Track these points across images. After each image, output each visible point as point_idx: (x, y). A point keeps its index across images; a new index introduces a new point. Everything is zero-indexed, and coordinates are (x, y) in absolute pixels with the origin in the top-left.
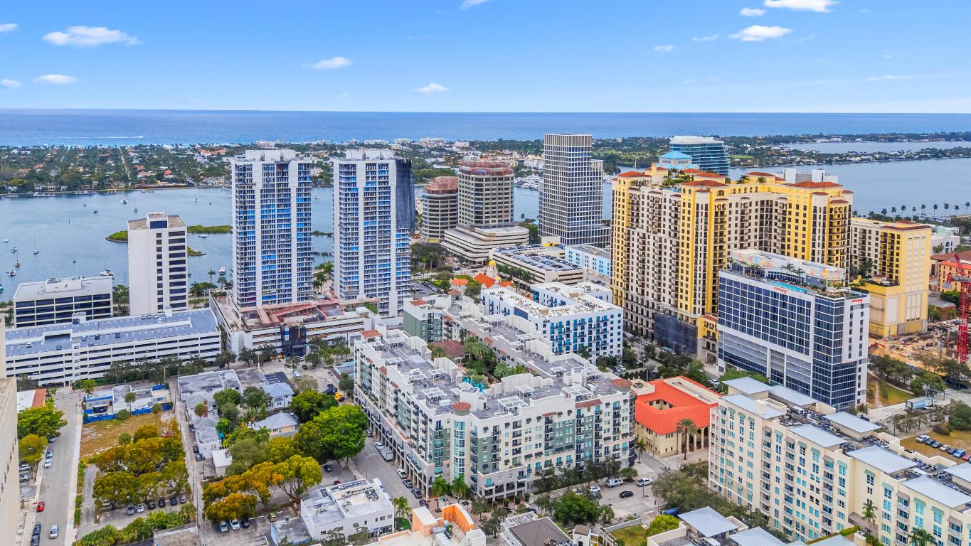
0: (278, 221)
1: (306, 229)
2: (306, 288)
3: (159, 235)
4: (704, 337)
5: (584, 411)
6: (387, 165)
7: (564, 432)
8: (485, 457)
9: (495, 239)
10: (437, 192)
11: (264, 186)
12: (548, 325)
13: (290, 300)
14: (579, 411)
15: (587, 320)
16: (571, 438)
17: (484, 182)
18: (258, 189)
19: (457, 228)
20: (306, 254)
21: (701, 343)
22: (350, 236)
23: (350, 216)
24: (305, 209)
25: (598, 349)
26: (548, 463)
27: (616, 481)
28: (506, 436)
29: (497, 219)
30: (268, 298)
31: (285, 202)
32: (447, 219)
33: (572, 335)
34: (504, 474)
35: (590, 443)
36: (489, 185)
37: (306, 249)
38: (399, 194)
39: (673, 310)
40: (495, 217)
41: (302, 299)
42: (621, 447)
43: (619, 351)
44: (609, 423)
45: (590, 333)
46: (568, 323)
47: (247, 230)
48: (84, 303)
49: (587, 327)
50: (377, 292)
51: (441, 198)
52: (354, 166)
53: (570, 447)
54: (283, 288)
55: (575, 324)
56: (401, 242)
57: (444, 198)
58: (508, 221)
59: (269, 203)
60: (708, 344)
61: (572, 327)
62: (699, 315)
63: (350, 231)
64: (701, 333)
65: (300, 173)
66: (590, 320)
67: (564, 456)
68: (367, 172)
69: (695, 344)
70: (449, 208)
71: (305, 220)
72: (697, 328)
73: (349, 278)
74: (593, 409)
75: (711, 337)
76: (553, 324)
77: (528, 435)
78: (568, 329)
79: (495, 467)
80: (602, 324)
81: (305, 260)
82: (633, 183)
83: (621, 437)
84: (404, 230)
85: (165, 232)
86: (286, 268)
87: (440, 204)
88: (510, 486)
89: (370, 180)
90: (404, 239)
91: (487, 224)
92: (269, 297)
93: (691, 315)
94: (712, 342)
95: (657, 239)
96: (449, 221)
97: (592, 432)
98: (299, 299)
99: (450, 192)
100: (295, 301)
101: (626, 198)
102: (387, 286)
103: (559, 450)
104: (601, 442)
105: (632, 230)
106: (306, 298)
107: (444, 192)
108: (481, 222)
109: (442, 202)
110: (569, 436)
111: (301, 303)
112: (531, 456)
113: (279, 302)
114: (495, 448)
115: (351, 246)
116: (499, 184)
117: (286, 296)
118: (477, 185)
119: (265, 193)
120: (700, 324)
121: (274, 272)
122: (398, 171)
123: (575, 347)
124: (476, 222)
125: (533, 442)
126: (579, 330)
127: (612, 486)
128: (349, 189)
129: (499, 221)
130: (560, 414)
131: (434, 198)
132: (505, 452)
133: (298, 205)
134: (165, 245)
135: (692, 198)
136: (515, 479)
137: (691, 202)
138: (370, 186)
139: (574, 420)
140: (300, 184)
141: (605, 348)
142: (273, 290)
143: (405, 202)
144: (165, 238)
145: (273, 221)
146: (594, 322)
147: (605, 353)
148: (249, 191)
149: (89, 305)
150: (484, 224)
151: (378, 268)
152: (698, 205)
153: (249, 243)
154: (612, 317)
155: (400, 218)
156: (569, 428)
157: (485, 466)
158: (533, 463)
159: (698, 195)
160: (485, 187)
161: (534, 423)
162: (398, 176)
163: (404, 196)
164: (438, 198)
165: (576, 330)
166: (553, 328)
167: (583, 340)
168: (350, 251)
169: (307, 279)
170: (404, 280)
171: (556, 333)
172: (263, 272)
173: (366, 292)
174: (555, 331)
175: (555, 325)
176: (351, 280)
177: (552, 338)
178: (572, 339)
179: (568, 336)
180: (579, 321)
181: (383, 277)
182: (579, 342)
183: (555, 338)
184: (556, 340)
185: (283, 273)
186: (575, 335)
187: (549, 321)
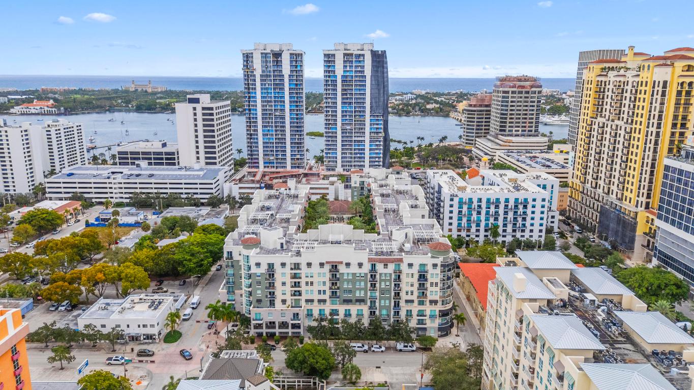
0: (275, 101)
1: (297, 110)
2: (298, 159)
3: (195, 109)
4: (645, 233)
5: (380, 267)
6: (363, 55)
7: (354, 284)
8: (259, 292)
9: (511, 144)
10: (475, 106)
11: (263, 71)
12: (456, 200)
13: (285, 167)
14: (373, 266)
15: (502, 201)
16: (363, 292)
17: (510, 95)
18: (258, 73)
19: (489, 137)
20: (298, 131)
21: (639, 240)
22: (330, 118)
23: (329, 100)
24: (297, 93)
25: (514, 231)
26: (334, 313)
27: (405, 346)
28: (283, 276)
29: (520, 129)
30: (267, 163)
31: (279, 86)
32: (481, 129)
33: (483, 212)
34: (279, 313)
35: (387, 302)
36: (514, 97)
37: (297, 127)
38: (373, 83)
39: (618, 203)
40: (519, 127)
41: (295, 167)
42: (428, 313)
43: (540, 236)
44: (412, 285)
45: (506, 213)
46: (480, 200)
47: (251, 107)
48: (146, 156)
49: (502, 206)
51: (478, 111)
52: (334, 55)
53: (361, 301)
54: (280, 157)
55: (488, 201)
57: (481, 111)
58: (531, 131)
59: (267, 86)
60: (649, 241)
61: (484, 205)
62: (641, 209)
63: (330, 113)
64: (641, 229)
65: (291, 62)
66: (507, 200)
67: (354, 309)
68: (345, 62)
69: (632, 240)
70: (484, 120)
71: (297, 102)
72: (636, 223)
73: (329, 153)
74: (391, 267)
75: (651, 234)
76: (461, 199)
77: (309, 280)
78: (480, 206)
79: (272, 303)
80: (521, 207)
81: (297, 137)
82: (603, 69)
83: (428, 303)
84: (377, 116)
85: (199, 107)
86: (282, 141)
87: (476, 116)
88: (284, 325)
89: (348, 69)
90: (378, 124)
91: (510, 133)
92: (270, 163)
93: (633, 209)
94: (652, 240)
95: (614, 127)
96: (483, 131)
97: (389, 291)
98: (292, 167)
99: (487, 106)
100: (289, 168)
101: (593, 86)
102: (362, 164)
103: (347, 301)
104: (402, 303)
105: (594, 120)
106: (298, 167)
107: (481, 106)
108: (504, 131)
109: (477, 115)
110: (360, 289)
111: (294, 170)
112: (312, 301)
113: (277, 167)
114: (272, 285)
115: (330, 126)
116: (526, 97)
117: (282, 163)
118: (503, 97)
119: (264, 77)
120: (641, 220)
121: (273, 143)
122: (373, 61)
123: (487, 225)
124: (501, 130)
125: (316, 288)
126: (492, 209)
127: (401, 350)
128: (329, 77)
129: (522, 131)
130: (348, 265)
131: (472, 111)
132: (283, 291)
133: (290, 89)
134: (200, 117)
135: (649, 75)
136: (288, 319)
137: (649, 80)
138: (348, 74)
139: (366, 274)
140: (291, 71)
141: (523, 231)
142: (272, 158)
143: (379, 90)
144: (199, 112)
145: (271, 102)
146: (511, 204)
147: (523, 236)
148: (251, 76)
149: (150, 159)
150: (507, 133)
151: (353, 147)
152: (655, 82)
153: (253, 118)
154: (534, 200)
155: (374, 104)
156: (360, 281)
157: (259, 301)
158: (316, 309)
159: (657, 70)
160: (510, 99)
161: (315, 269)
162: (373, 66)
163: (378, 85)
164: (475, 111)
165: (489, 208)
166: (461, 203)
167: (496, 219)
168: (330, 131)
169: (298, 152)
170: (377, 159)
171: (465, 209)
172: (264, 143)
173: (343, 166)
174: (464, 206)
175: (464, 201)
176: (331, 155)
177: (460, 212)
178: (483, 217)
179: (479, 213)
180: (493, 199)
181: (358, 155)
182: (492, 220)
183: (463, 213)
184: (465, 215)
185: (280, 145)
186: (487, 213)
187: (457, 196)
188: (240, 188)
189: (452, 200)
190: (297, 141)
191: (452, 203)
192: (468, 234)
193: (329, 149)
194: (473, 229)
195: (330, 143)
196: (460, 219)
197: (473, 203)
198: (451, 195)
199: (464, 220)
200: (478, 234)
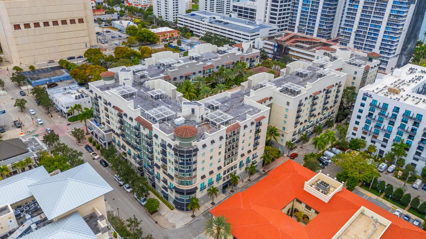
12: (369, 101)
33: (397, 124)
41: (320, 36)
50: (363, 46)
55: (407, 113)
56: (398, 9)
61: (400, 116)
73: (346, 29)
76: (375, 101)
78: (394, 116)
90: (400, 7)
98: (318, 36)
100: (315, 36)
102: (374, 44)
106: (322, 37)
111: (319, 38)
113: (307, 33)
117: (311, 32)
121: (308, 13)
123: (398, 139)
126: (410, 125)
142: (304, 28)
151: (369, 27)
165: (406, 122)
166: (373, 106)
167: (411, 137)
168: (352, 8)
169: (326, 24)
170: (390, 43)
171: (376, 113)
172: (302, 11)
173: (355, 43)
174: (376, 110)
175: (378, 104)
176: (347, 31)
177: (370, 115)
178: (395, 129)
179: (392, 123)
180: (414, 114)
181: (372, 36)
182: (405, 137)
183: (373, 117)
184: (374, 119)
185: (313, 15)
186: (402, 127)
187: (370, 96)
188: (266, 44)
189: (364, 99)
190: (326, 14)
191: (363, 102)
192: (374, 139)
193: (347, 25)
194: (381, 137)
195: (350, 19)
196: (368, 122)
197: (386, 109)
198: (364, 94)
199: (373, 124)
200: (384, 144)
